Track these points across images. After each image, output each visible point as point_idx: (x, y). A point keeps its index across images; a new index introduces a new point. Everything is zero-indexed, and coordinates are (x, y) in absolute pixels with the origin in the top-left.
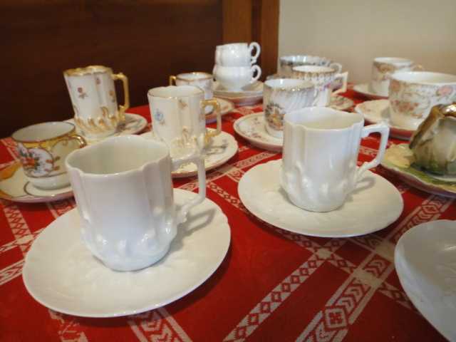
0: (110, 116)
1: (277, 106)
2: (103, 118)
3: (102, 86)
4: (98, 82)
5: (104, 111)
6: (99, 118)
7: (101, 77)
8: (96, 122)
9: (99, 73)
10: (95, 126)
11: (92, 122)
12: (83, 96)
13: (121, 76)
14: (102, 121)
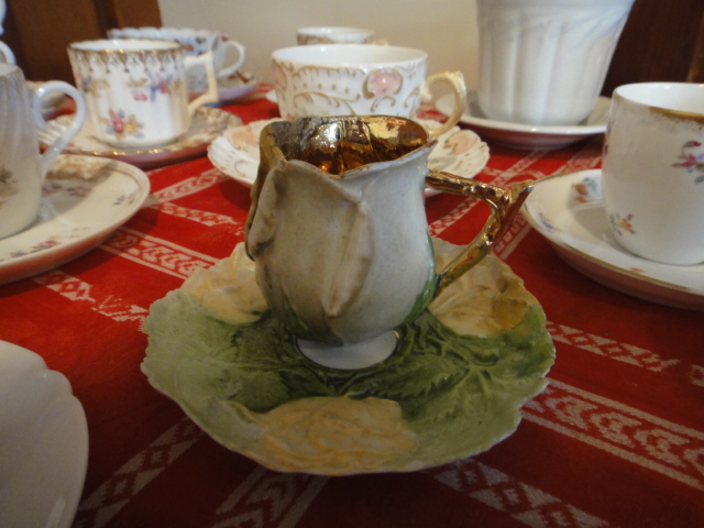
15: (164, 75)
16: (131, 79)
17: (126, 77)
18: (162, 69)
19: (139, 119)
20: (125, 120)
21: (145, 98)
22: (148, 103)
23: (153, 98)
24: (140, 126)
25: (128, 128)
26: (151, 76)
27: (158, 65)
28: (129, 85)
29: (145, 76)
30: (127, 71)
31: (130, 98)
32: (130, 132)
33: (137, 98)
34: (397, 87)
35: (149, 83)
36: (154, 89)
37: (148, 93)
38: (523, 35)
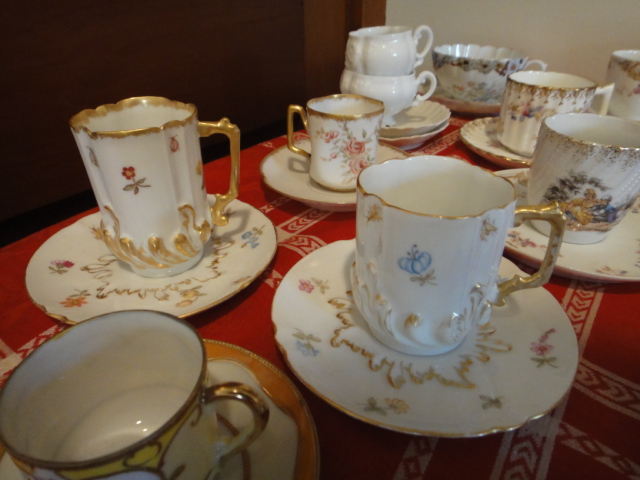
0: (199, 224)
1: (595, 183)
2: (184, 233)
3: (182, 154)
4: (174, 147)
5: (186, 216)
6: (176, 234)
7: (180, 134)
8: (170, 245)
9: (177, 124)
10: (168, 253)
11: (158, 246)
12: (135, 188)
13: (223, 125)
14: (182, 241)
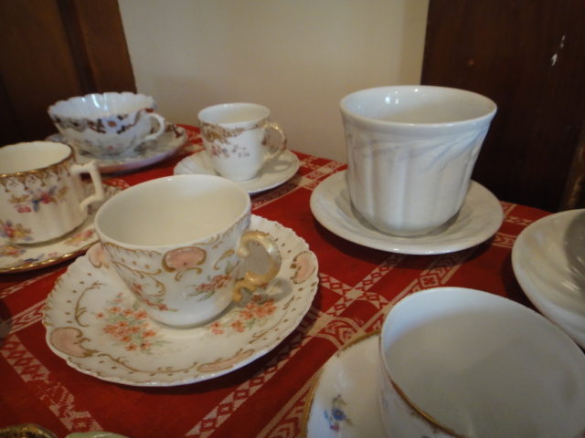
15: (45, 189)
16: (13, 196)
17: (8, 196)
18: (43, 185)
19: (25, 227)
20: (14, 227)
21: (29, 210)
22: (33, 213)
23: (36, 209)
24: (28, 231)
25: (17, 233)
26: (32, 193)
27: (39, 182)
28: (12, 202)
29: (25, 193)
30: (7, 191)
31: (15, 211)
32: (19, 237)
33: (21, 211)
34: (200, 259)
35: (31, 197)
36: (36, 202)
37: (31, 206)
38: (375, 154)
